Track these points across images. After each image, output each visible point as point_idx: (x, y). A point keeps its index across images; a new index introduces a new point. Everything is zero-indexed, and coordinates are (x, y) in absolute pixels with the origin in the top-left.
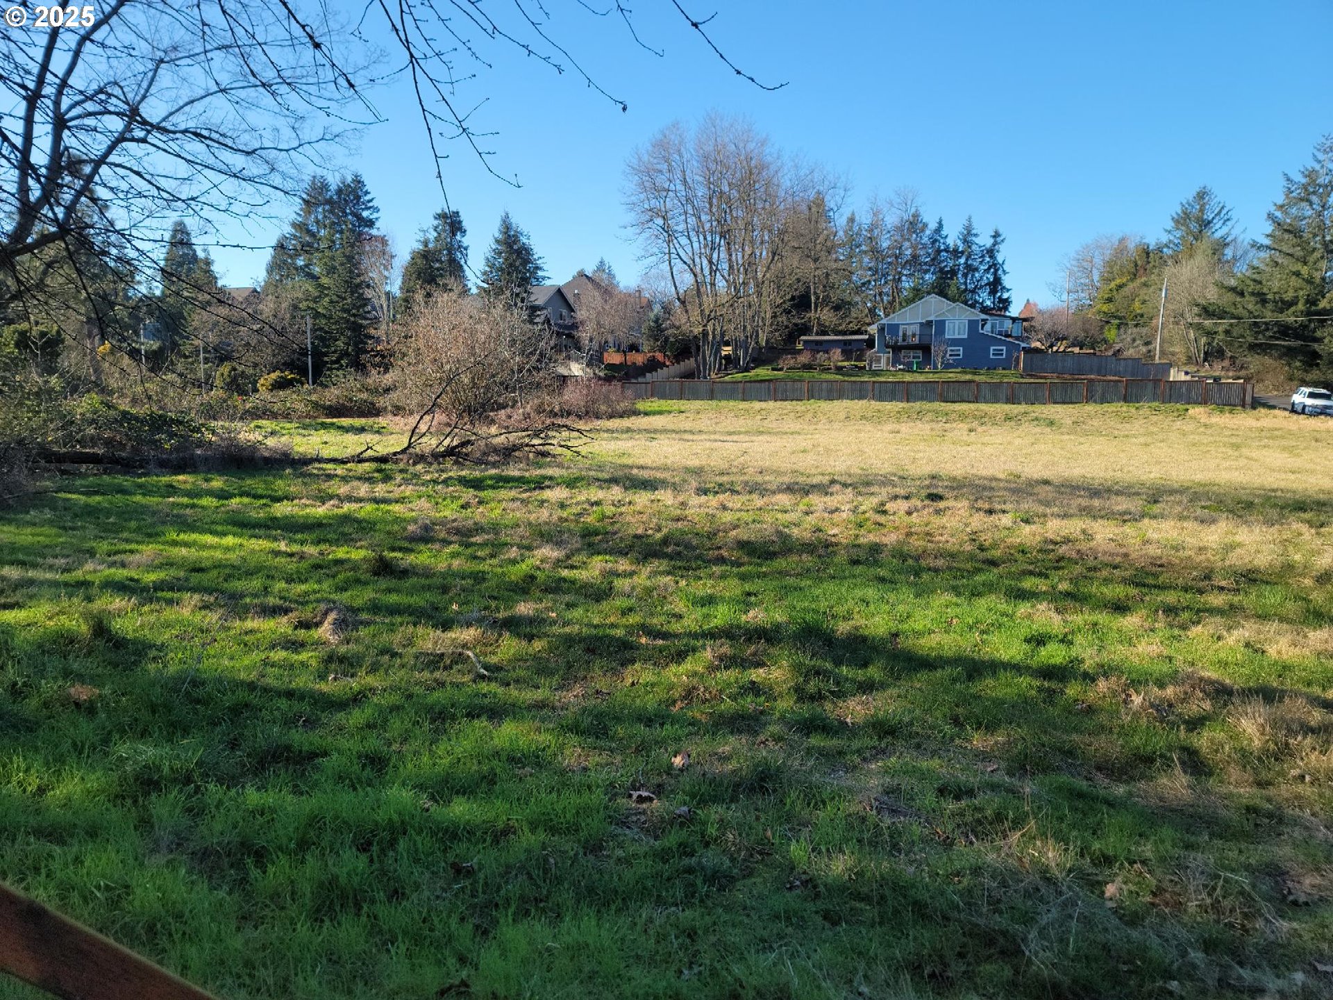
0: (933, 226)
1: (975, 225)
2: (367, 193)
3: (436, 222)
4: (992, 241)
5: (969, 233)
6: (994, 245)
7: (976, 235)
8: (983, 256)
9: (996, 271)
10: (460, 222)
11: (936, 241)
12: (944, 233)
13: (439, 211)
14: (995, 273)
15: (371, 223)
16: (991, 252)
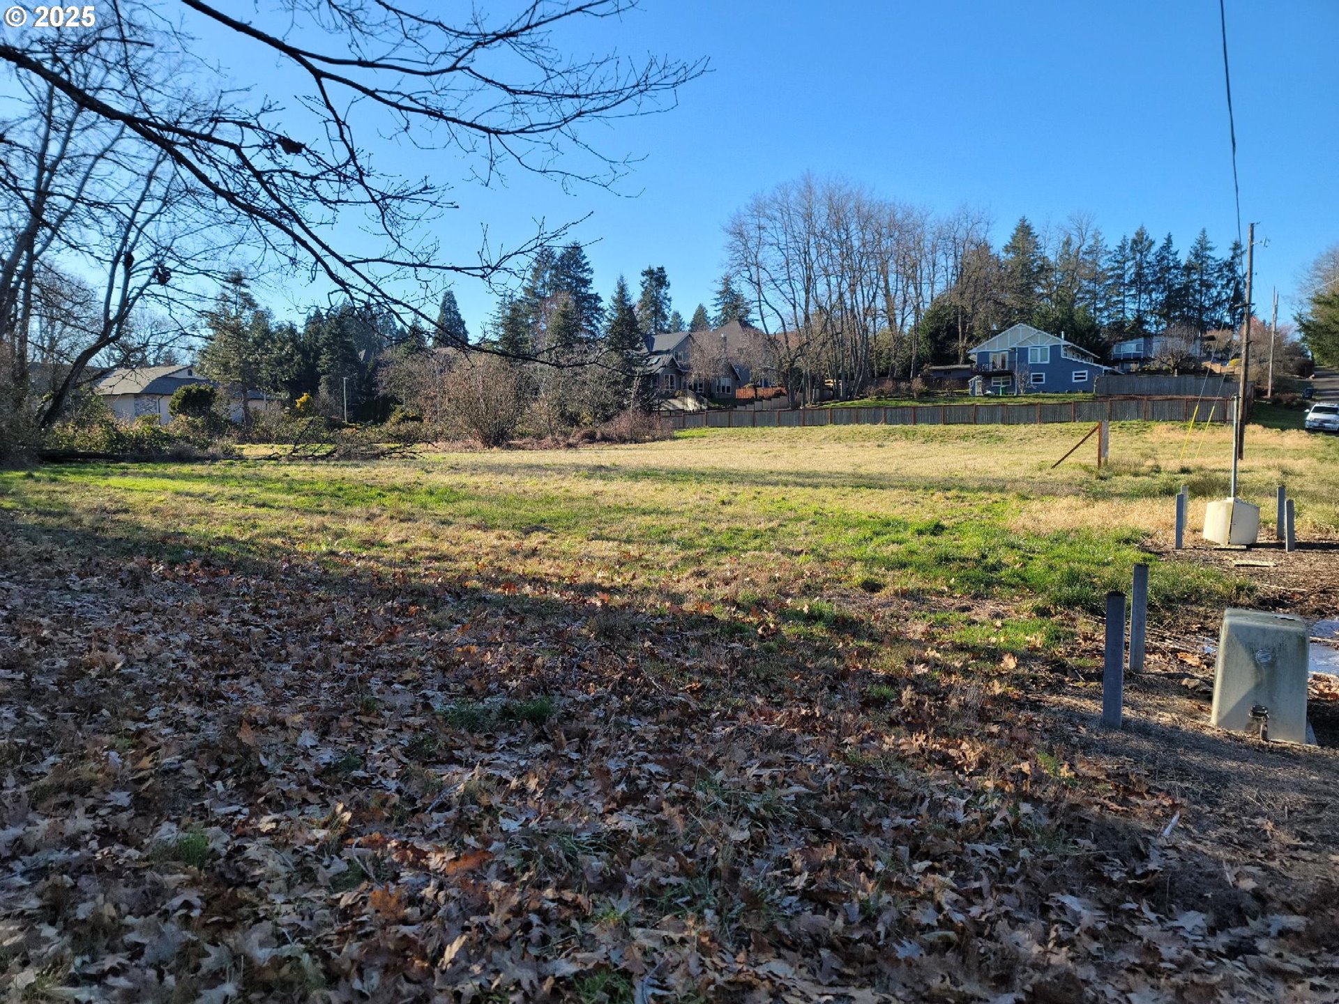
0: (1160, 243)
1: (1209, 238)
2: (584, 257)
3: (644, 279)
4: (1231, 253)
5: (1204, 248)
6: (1233, 258)
7: (1211, 249)
8: (1221, 270)
9: (1238, 283)
10: (664, 277)
11: (1163, 258)
12: (1173, 249)
13: (646, 269)
14: (1237, 290)
15: (586, 283)
16: (1230, 266)
